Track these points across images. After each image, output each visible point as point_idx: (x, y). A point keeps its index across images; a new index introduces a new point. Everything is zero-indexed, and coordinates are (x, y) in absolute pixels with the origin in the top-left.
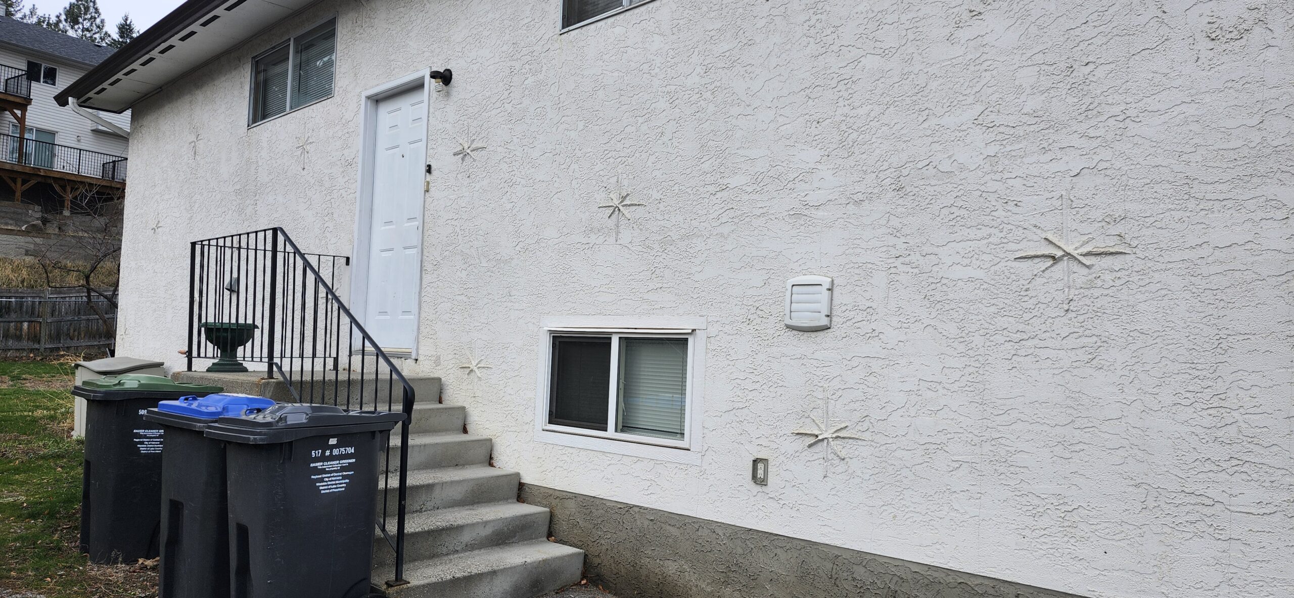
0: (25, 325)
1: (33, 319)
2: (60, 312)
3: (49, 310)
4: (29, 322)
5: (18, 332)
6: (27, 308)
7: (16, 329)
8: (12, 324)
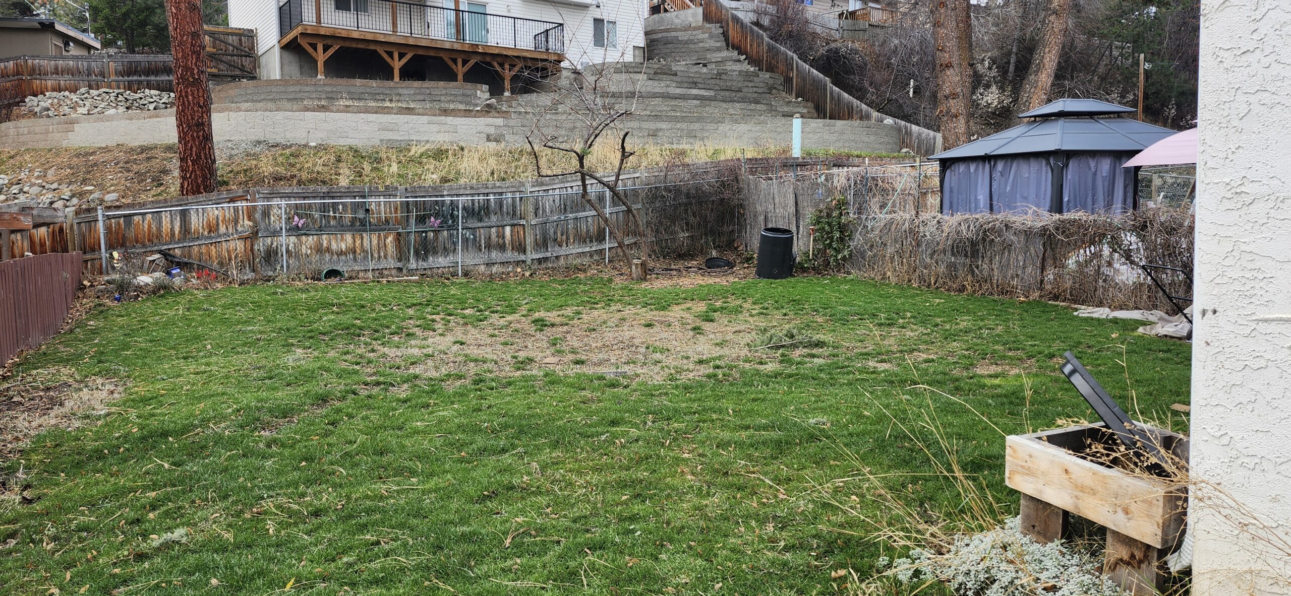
0: (508, 230)
1: (516, 222)
2: (544, 211)
3: (531, 208)
4: (512, 225)
5: (501, 241)
6: (507, 208)
7: (498, 236)
8: (493, 230)
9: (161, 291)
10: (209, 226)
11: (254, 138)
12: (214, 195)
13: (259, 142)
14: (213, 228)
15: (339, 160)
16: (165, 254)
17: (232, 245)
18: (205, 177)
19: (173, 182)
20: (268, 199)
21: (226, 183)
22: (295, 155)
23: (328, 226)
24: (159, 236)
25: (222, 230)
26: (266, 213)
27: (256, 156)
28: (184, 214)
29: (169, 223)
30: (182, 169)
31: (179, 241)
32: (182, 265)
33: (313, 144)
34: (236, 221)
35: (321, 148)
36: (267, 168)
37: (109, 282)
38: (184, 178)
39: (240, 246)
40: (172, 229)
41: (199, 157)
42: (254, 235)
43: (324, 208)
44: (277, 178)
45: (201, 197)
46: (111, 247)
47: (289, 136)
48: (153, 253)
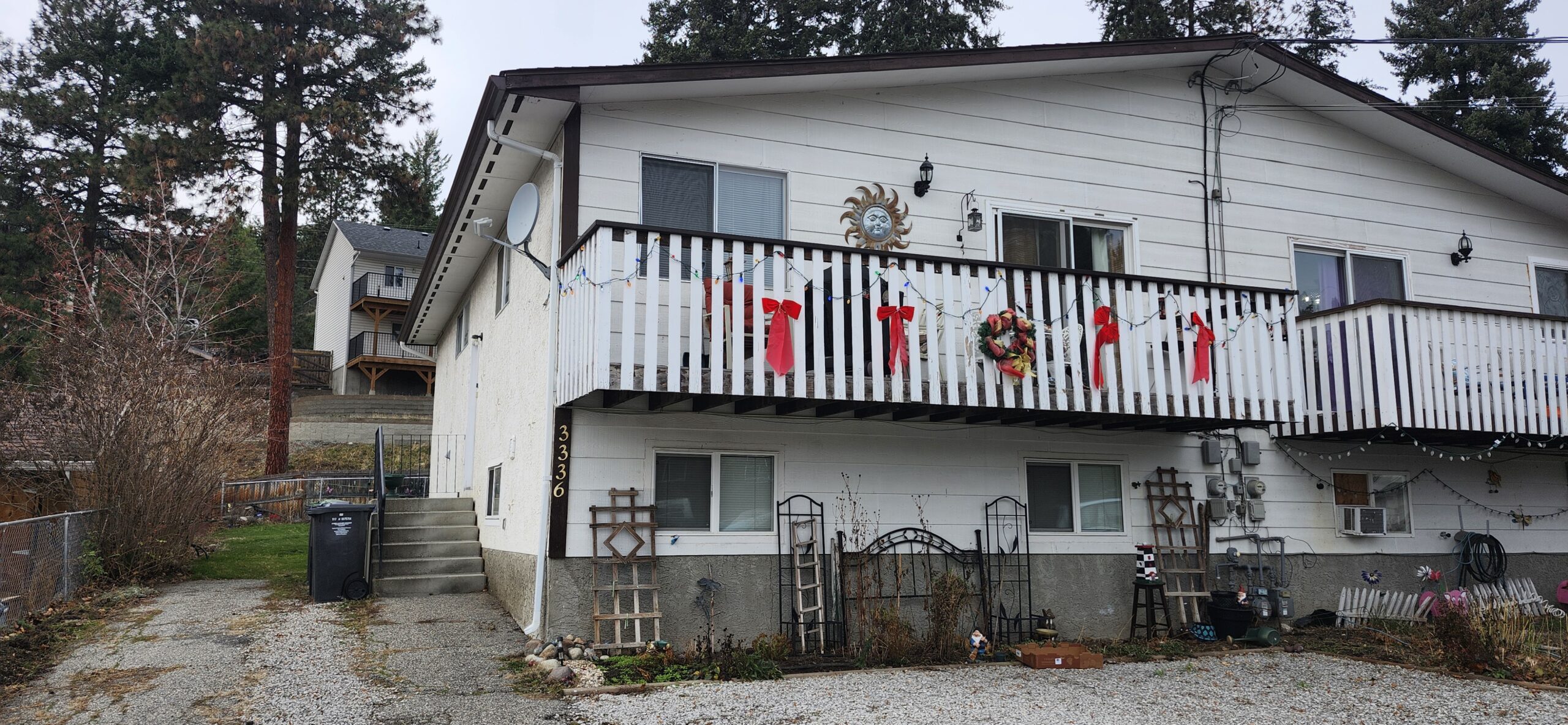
9: (251, 523)
10: (280, 492)
11: (314, 439)
12: (284, 475)
13: (317, 442)
14: (281, 492)
15: (365, 454)
16: (255, 506)
17: (291, 502)
18: (281, 464)
19: (261, 467)
20: (315, 477)
21: (293, 468)
22: (337, 450)
23: (346, 493)
24: (252, 497)
25: (287, 494)
26: (312, 484)
27: (313, 451)
28: (267, 485)
29: (258, 489)
30: (268, 459)
31: (263, 500)
32: (264, 513)
33: (351, 443)
34: (295, 490)
35: (356, 445)
36: (318, 458)
37: (225, 519)
38: (268, 464)
39: (295, 503)
40: (260, 493)
41: (278, 452)
42: (303, 498)
43: (345, 482)
44: (324, 465)
45: (277, 476)
46: (226, 502)
47: (337, 437)
48: (247, 506)
